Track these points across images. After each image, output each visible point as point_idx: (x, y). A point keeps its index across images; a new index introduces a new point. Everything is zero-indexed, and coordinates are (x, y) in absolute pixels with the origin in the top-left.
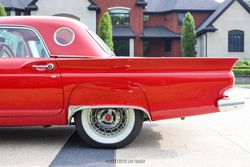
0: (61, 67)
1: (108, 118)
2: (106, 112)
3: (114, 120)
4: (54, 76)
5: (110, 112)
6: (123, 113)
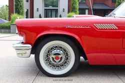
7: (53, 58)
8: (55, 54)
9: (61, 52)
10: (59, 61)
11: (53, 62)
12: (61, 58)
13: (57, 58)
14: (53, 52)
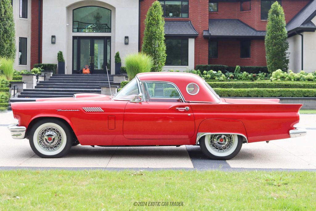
0: (193, 108)
1: (221, 140)
2: (220, 137)
3: (225, 141)
4: (189, 115)
5: (223, 137)
6: (230, 137)
7: (46, 139)
8: (48, 136)
9: (54, 133)
10: (52, 143)
11: (46, 143)
12: (54, 139)
13: (50, 139)
14: (47, 133)
